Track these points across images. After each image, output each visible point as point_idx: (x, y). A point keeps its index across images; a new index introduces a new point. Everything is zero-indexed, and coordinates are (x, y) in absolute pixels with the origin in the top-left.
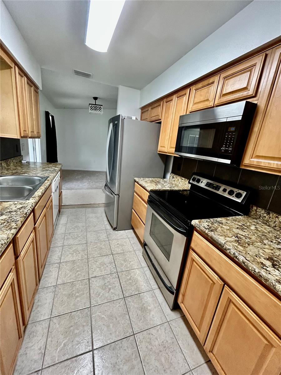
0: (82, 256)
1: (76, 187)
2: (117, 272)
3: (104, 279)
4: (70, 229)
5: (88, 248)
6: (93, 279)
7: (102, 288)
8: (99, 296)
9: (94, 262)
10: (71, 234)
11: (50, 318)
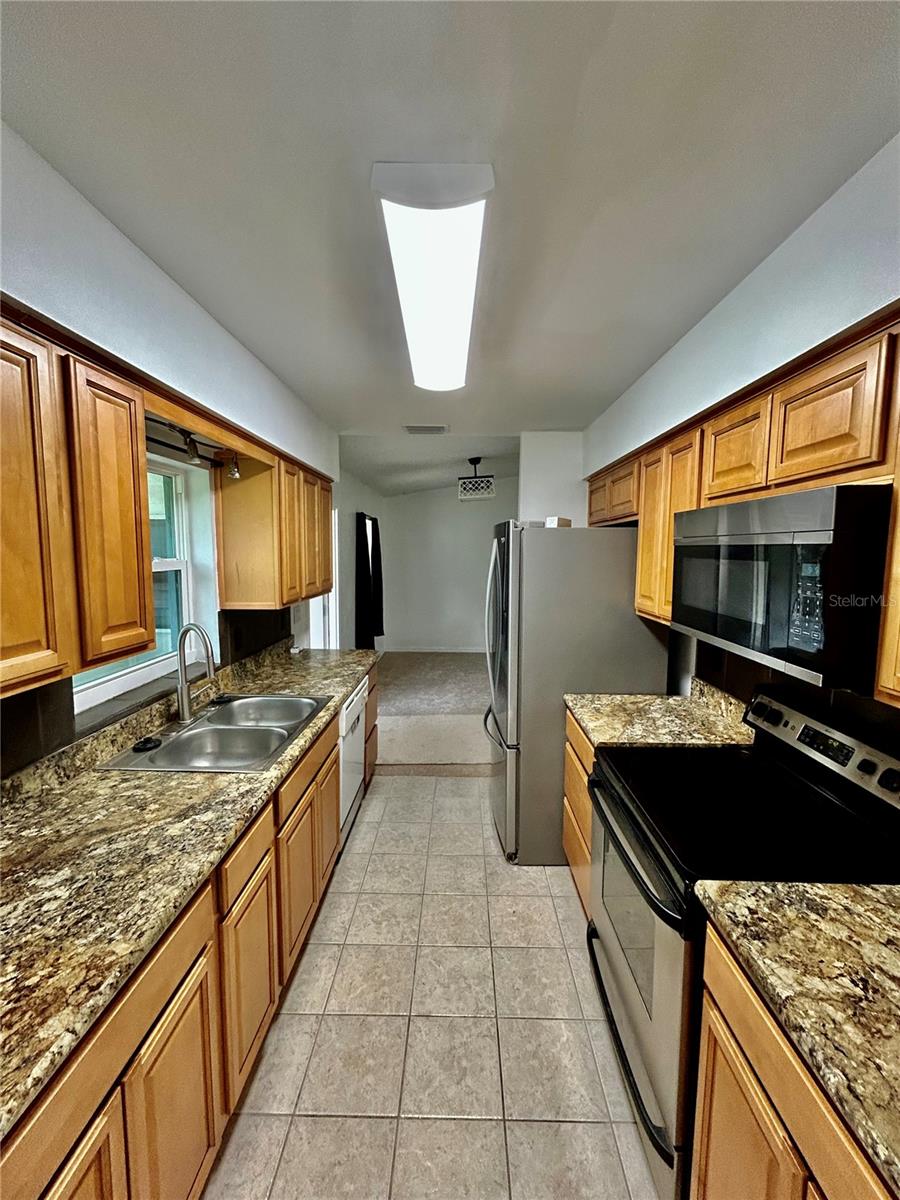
0: (403, 933)
1: (424, 706)
2: (496, 1016)
3: (452, 1029)
4: (387, 843)
5: (424, 912)
6: (419, 1022)
7: (441, 1064)
8: (427, 1087)
9: (434, 962)
10: (386, 857)
11: (293, 1115)
